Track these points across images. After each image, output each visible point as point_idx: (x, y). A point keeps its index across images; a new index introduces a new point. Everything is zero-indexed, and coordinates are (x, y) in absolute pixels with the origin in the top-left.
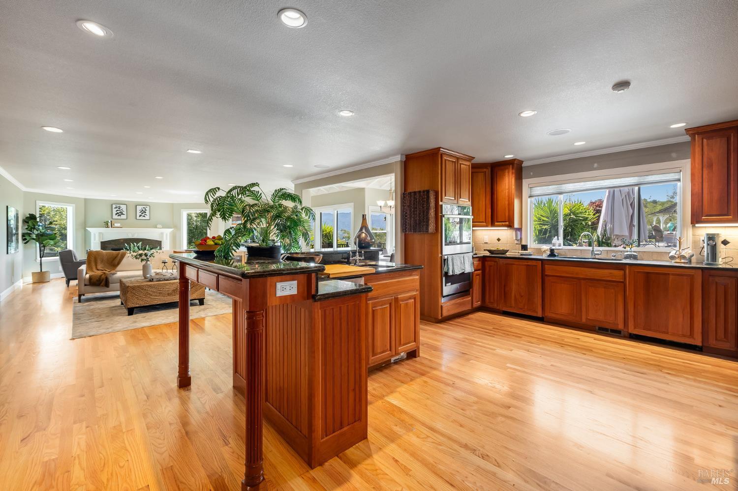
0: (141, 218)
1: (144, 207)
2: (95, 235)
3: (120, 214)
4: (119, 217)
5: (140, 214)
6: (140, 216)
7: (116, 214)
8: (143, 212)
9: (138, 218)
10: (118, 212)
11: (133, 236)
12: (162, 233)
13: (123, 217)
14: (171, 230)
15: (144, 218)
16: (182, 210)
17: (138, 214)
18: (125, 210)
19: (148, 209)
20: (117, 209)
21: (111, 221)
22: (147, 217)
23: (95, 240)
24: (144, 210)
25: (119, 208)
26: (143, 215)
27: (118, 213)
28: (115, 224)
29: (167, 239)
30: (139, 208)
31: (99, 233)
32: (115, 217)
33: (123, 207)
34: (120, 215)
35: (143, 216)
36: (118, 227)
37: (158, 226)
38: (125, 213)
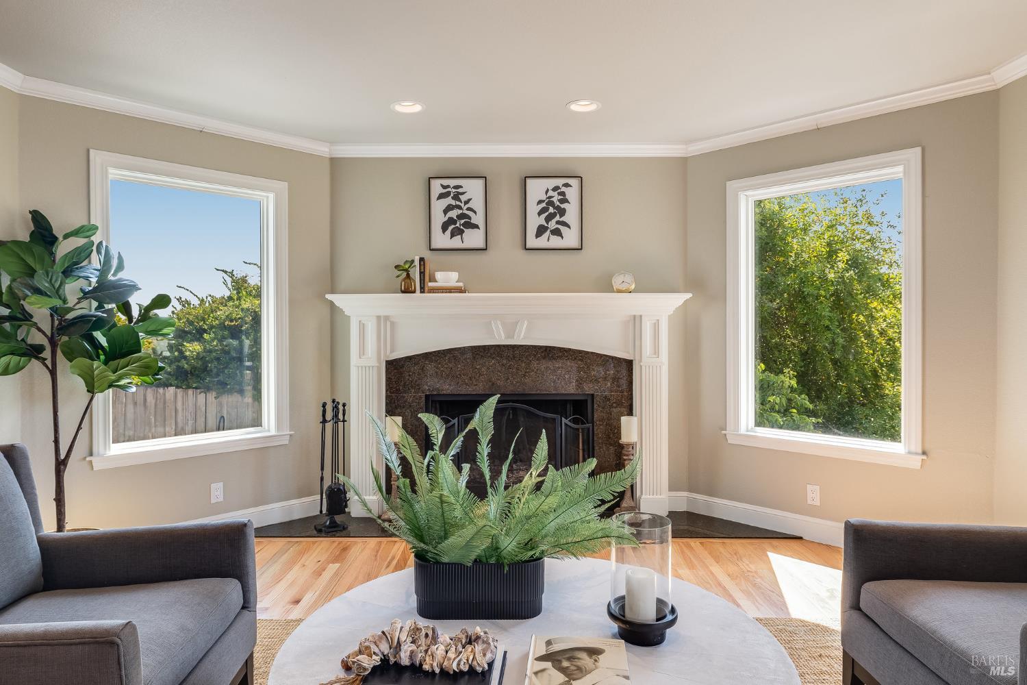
0: (542, 242)
1: (560, 182)
2: (362, 327)
3: (458, 224)
4: (456, 242)
5: (541, 220)
6: (541, 231)
7: (444, 228)
8: (553, 210)
9: (532, 242)
10: (453, 214)
11: (508, 337)
12: (636, 320)
13: (473, 238)
14: (679, 299)
15: (555, 242)
16: (731, 185)
17: (534, 221)
18: (477, 203)
19: (572, 194)
20: (449, 201)
21: (422, 260)
22: (570, 238)
23: (362, 352)
24: (556, 198)
25: (456, 197)
26: (552, 225)
27: (451, 221)
28: (439, 275)
29: (656, 352)
30: (537, 190)
31: (379, 318)
32: (442, 240)
33: (473, 190)
34: (458, 232)
35: (557, 232)
36: (450, 290)
37: (617, 282)
38: (478, 219)
